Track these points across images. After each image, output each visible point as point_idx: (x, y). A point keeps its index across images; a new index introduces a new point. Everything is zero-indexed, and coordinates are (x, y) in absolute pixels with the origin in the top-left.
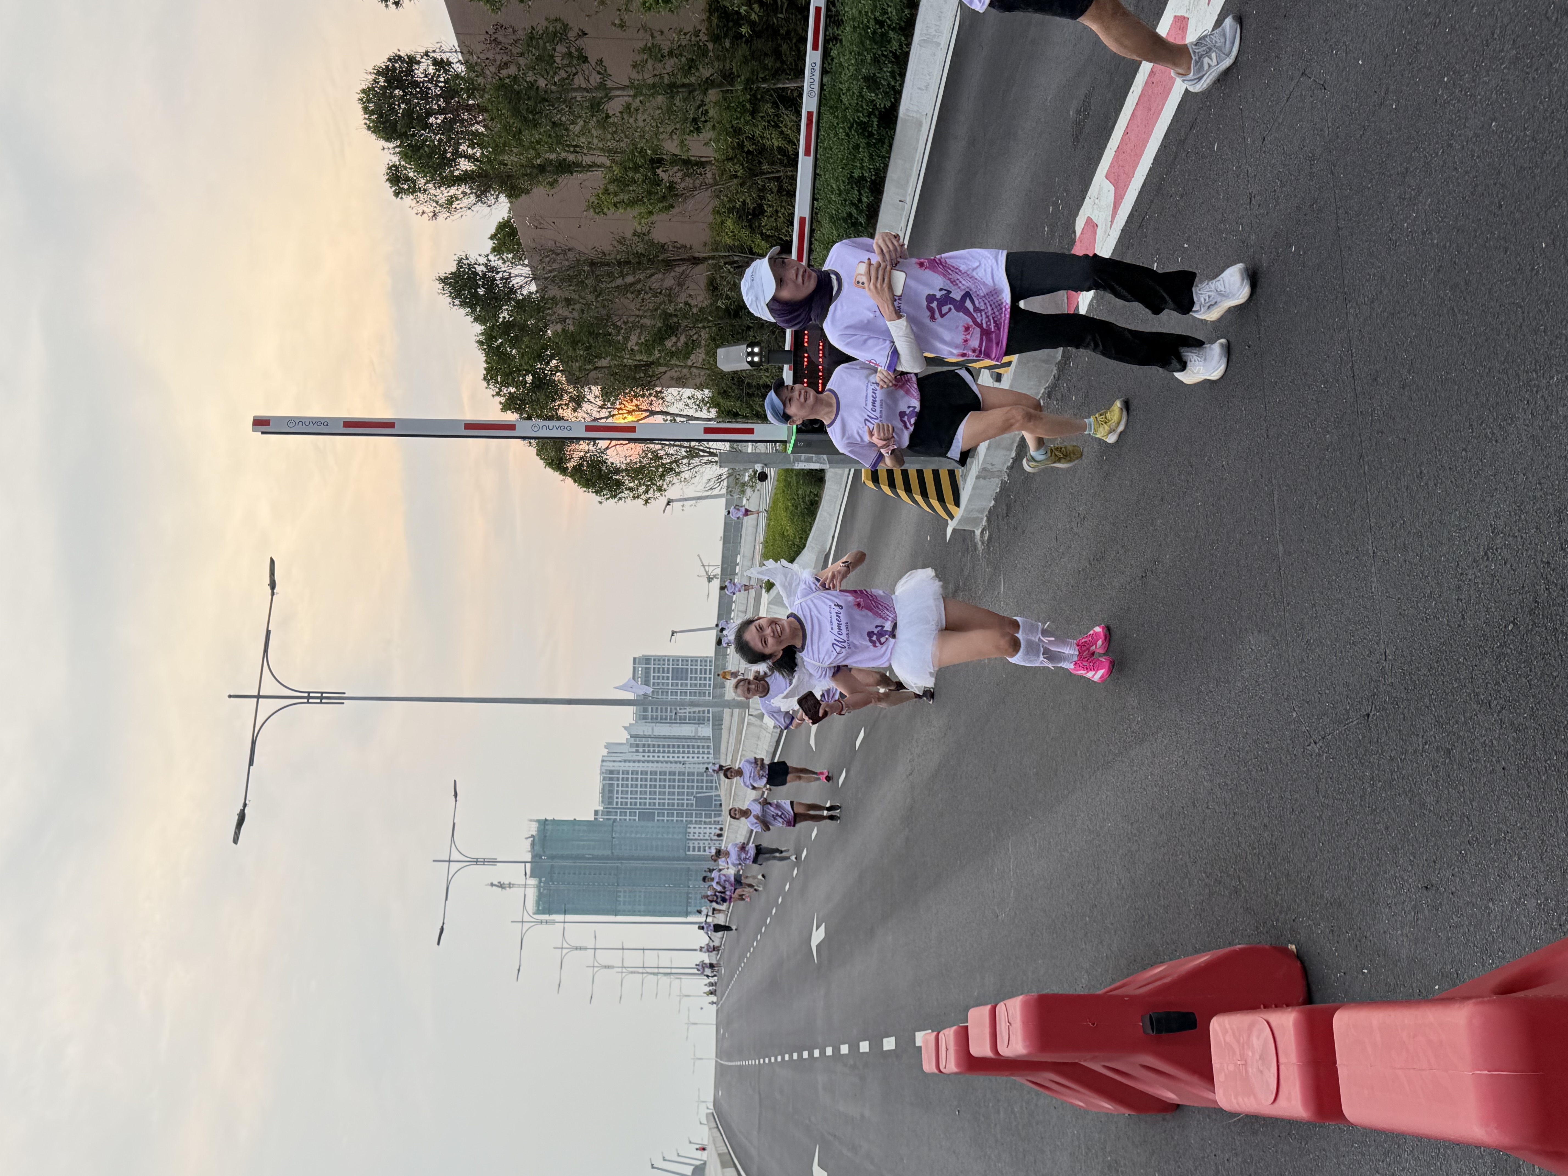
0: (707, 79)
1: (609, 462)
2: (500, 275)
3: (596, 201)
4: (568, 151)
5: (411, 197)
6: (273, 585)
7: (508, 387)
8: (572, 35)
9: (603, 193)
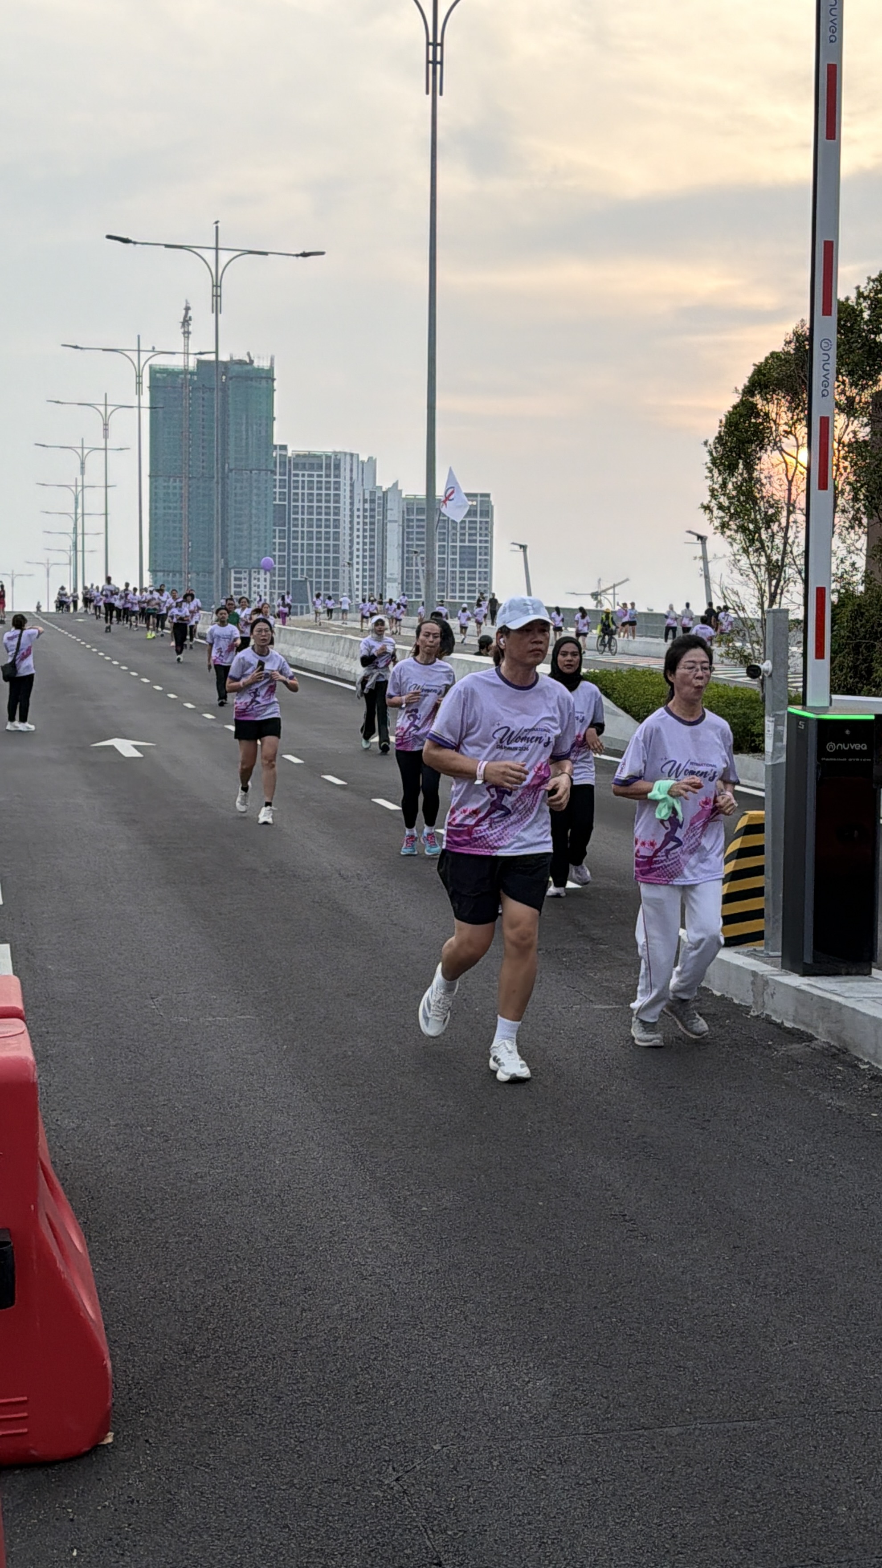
1: (762, 454)
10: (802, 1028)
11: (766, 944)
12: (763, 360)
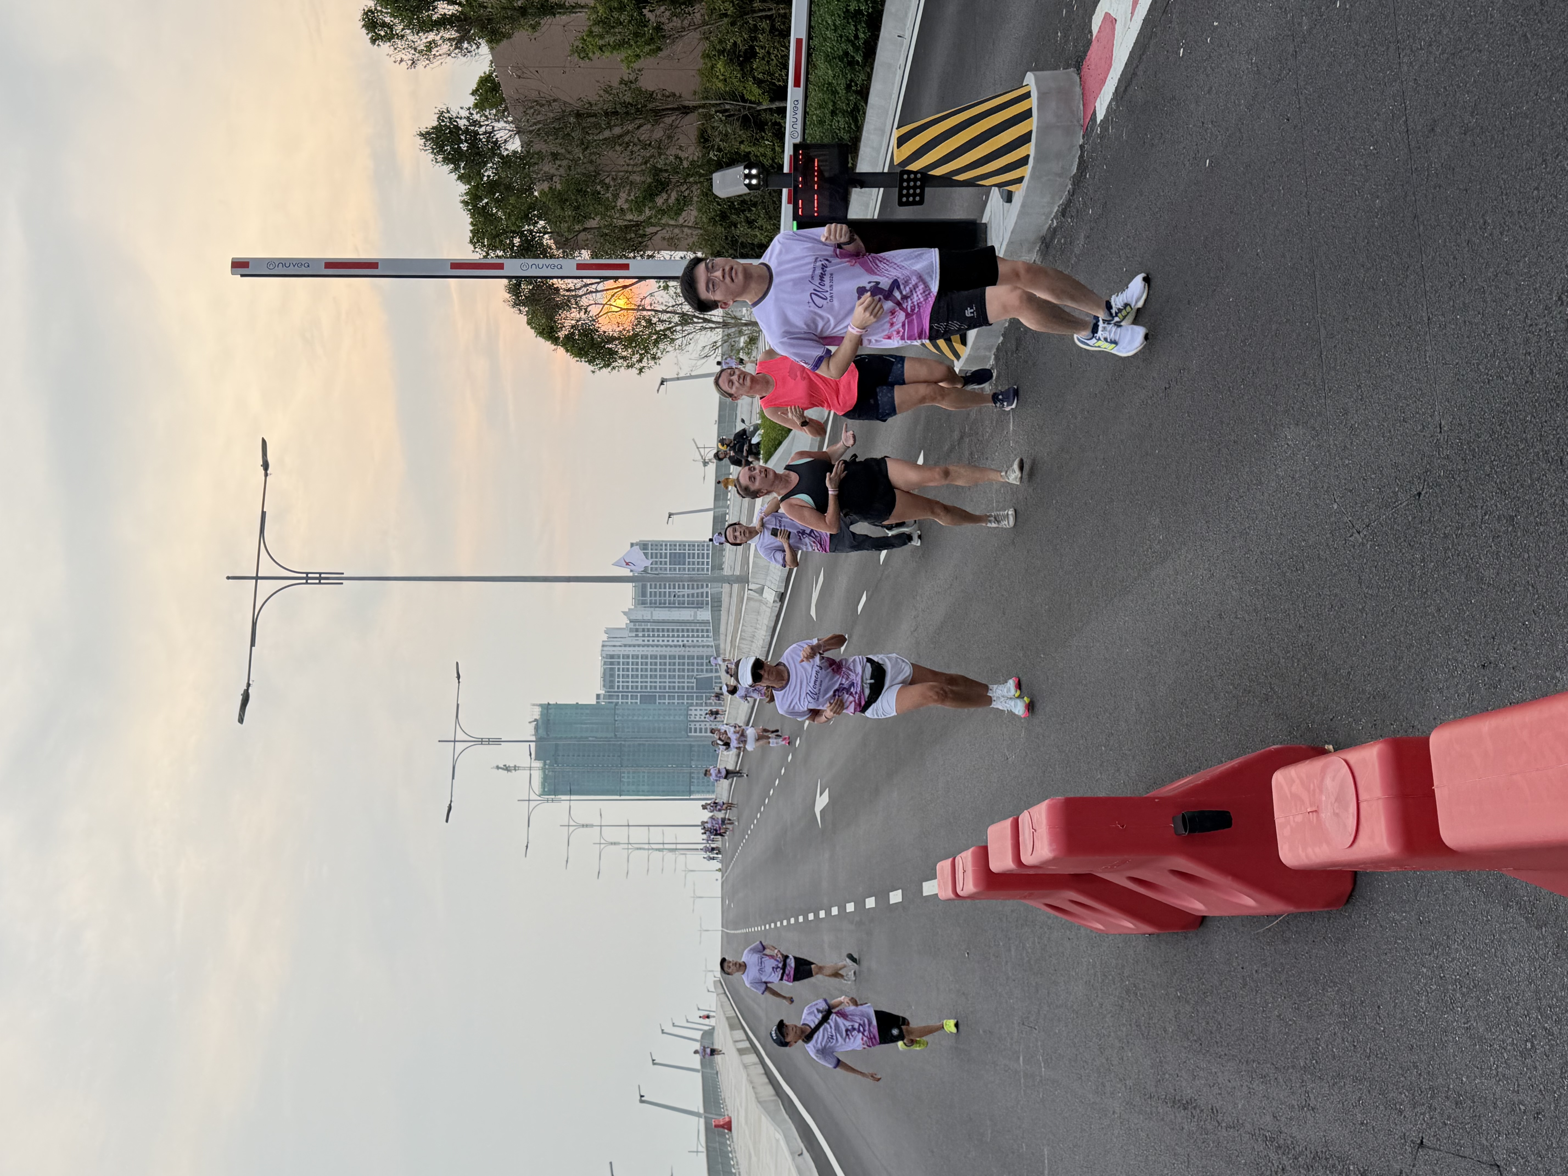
1: (601, 331)
2: (483, 129)
3: (581, 45)
5: (389, 44)
6: (266, 466)
9: (587, 36)
12: (533, 330)
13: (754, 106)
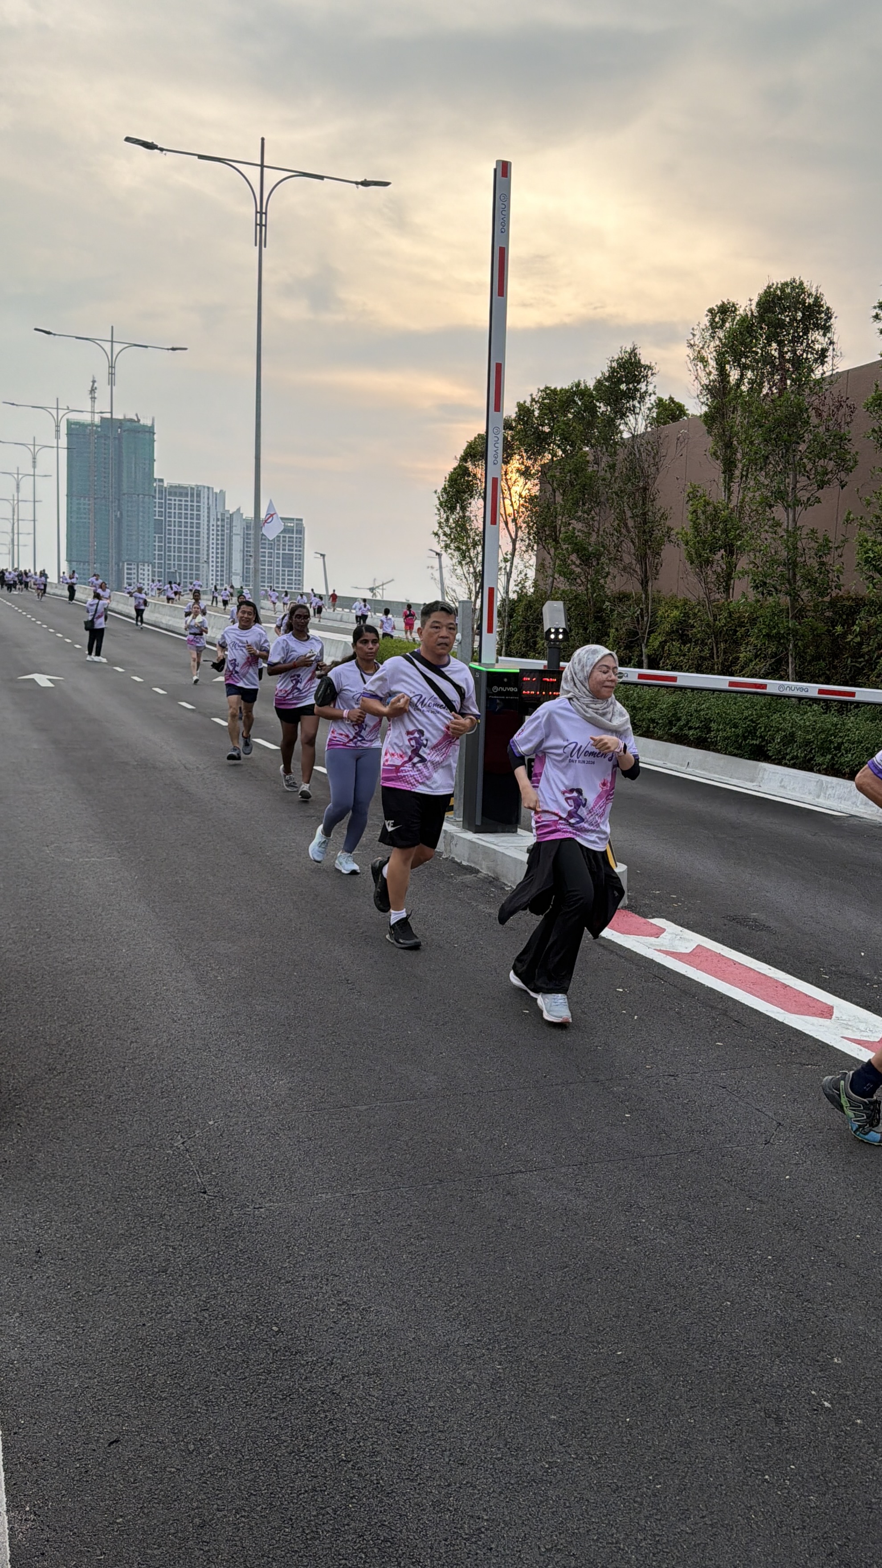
0: (799, 596)
1: (471, 500)
2: (637, 405)
3: (699, 494)
4: (742, 470)
5: (708, 324)
6: (365, 184)
7: (539, 409)
8: (842, 475)
9: (705, 501)
10: (473, 865)
11: (455, 814)
12: (473, 439)
13: (645, 641)
